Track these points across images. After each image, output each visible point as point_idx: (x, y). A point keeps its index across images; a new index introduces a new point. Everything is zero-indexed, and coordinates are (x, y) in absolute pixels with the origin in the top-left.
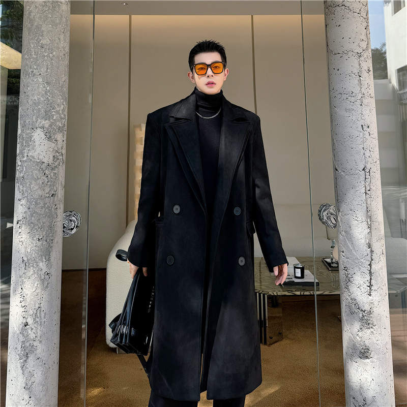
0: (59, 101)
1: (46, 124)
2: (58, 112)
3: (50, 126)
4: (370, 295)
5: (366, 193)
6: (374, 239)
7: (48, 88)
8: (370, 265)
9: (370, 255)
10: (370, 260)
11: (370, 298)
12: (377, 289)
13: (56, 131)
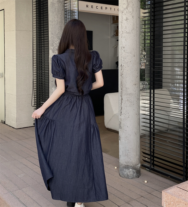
0: (56, 40)
1: (52, 48)
2: (56, 44)
3: (53, 48)
4: (121, 116)
5: (121, 76)
6: (123, 94)
7: (52, 36)
8: (121, 104)
9: (121, 100)
10: (121, 102)
11: (121, 117)
12: (123, 114)
13: (55, 50)
